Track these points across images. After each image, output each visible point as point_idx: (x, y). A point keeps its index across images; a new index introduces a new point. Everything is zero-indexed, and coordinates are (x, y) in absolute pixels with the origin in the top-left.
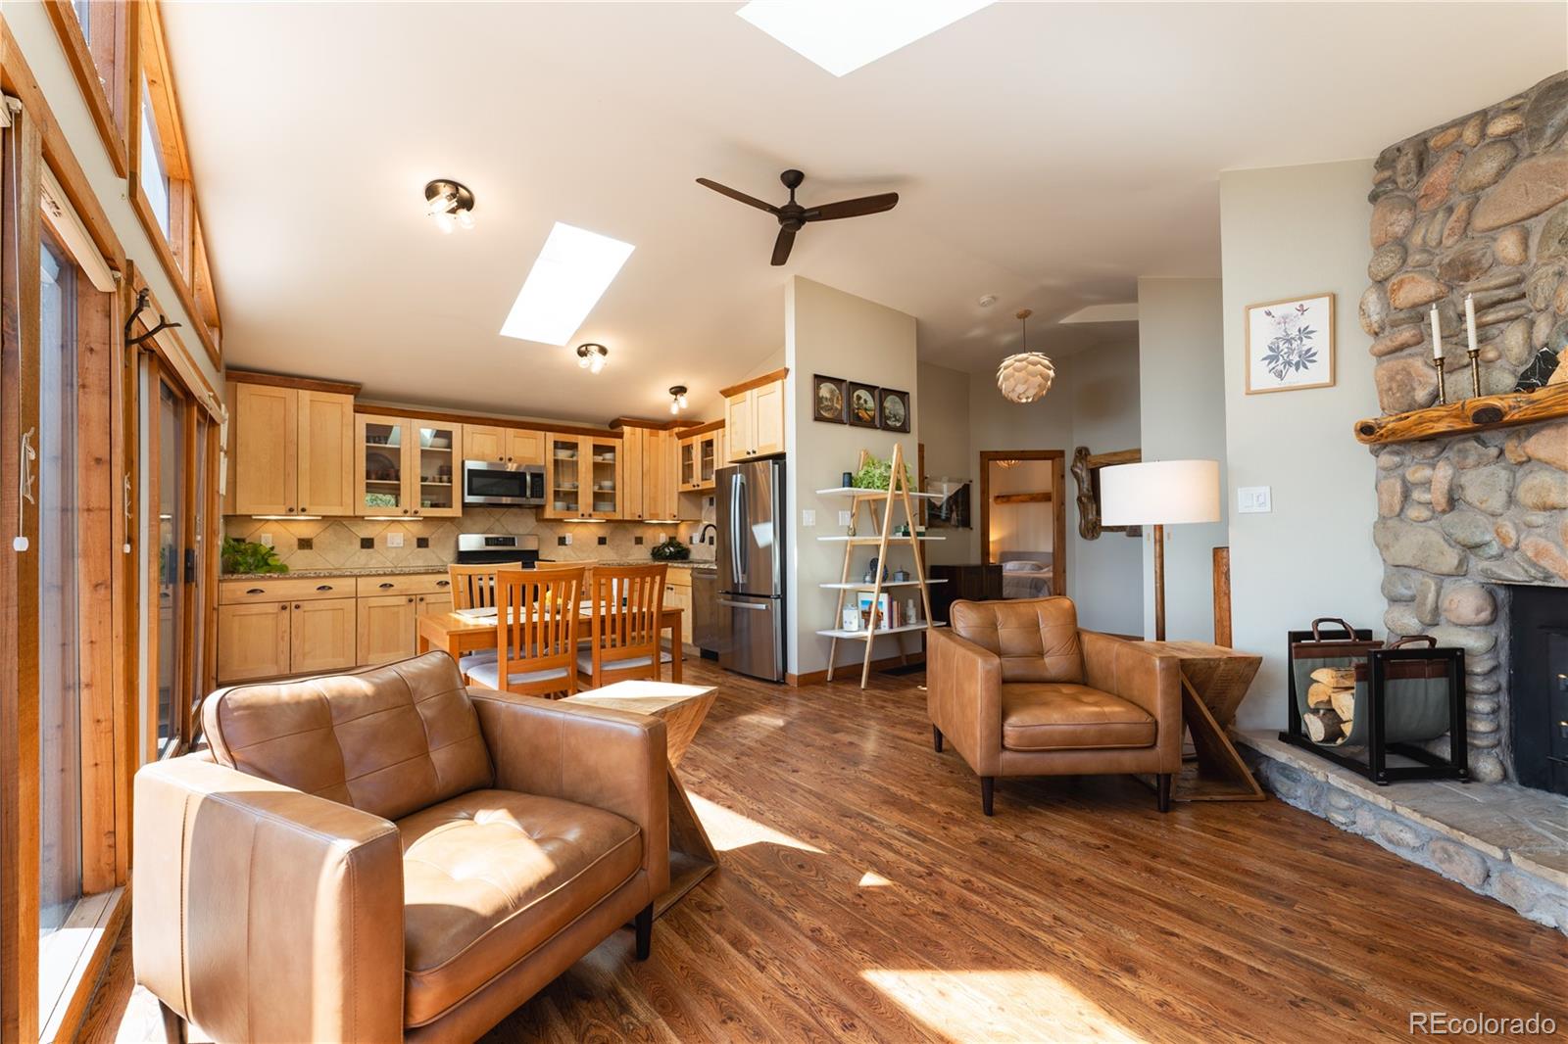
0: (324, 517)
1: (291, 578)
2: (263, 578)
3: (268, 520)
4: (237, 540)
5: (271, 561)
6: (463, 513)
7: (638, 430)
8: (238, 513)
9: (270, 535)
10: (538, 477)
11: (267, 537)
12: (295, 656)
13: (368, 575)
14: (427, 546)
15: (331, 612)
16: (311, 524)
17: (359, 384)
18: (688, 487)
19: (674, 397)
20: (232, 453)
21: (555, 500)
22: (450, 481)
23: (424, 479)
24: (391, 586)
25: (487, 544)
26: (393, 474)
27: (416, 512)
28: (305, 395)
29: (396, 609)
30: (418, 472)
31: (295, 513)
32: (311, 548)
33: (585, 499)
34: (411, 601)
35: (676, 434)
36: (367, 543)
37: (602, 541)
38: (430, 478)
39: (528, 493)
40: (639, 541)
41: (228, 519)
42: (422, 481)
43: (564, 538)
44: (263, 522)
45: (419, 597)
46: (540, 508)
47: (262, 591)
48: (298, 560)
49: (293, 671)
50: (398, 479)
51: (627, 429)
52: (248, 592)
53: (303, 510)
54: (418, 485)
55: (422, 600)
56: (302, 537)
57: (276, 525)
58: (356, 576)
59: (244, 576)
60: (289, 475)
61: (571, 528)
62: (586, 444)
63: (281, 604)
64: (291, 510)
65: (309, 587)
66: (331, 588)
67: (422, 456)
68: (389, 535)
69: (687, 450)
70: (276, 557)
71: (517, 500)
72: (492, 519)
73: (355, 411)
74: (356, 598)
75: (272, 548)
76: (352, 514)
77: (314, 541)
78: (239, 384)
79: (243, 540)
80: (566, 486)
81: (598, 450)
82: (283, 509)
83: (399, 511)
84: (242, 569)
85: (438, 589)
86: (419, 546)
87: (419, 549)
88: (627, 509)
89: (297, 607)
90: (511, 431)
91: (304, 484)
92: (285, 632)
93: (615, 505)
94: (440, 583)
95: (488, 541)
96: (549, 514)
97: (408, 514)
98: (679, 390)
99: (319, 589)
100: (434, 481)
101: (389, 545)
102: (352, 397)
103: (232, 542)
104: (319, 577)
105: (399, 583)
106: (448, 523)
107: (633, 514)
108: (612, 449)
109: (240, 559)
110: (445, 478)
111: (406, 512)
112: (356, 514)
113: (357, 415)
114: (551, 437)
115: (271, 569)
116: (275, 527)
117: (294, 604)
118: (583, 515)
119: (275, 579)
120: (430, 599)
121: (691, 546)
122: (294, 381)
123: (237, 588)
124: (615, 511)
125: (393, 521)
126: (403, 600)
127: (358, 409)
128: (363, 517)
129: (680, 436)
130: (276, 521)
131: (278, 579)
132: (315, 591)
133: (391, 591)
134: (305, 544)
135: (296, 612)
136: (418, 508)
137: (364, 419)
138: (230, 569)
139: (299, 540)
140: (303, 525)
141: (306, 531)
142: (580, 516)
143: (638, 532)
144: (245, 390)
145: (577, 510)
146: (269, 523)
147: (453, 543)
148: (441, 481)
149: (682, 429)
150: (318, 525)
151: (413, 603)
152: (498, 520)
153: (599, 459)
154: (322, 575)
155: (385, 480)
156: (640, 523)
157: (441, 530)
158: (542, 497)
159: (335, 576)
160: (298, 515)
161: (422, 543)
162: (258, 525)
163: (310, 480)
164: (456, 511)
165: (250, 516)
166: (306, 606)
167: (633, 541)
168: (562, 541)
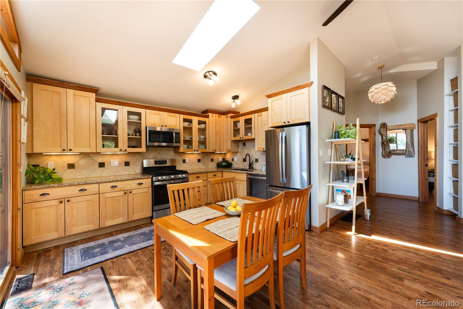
0: (80, 153)
1: (65, 186)
2: (49, 187)
3: (52, 155)
4: (34, 166)
5: (53, 176)
6: (146, 150)
7: (214, 115)
8: (34, 152)
9: (53, 163)
10: (178, 134)
11: (50, 163)
12: (68, 226)
13: (105, 182)
14: (129, 165)
15: (86, 202)
16: (74, 157)
17: (98, 88)
18: (238, 138)
19: (233, 100)
20: (30, 120)
21: (184, 144)
22: (140, 135)
23: (129, 135)
24: (116, 186)
25: (156, 164)
26: (114, 132)
27: (126, 150)
28: (71, 92)
29: (119, 198)
30: (126, 131)
31: (66, 151)
32: (74, 168)
33: (195, 143)
34: (125, 193)
35: (230, 116)
36: (102, 165)
37: (199, 161)
38: (131, 134)
39: (174, 141)
40: (212, 160)
41: (29, 155)
42: (128, 136)
43: (185, 160)
44: (49, 156)
45: (129, 191)
46: (178, 147)
47: (48, 194)
48: (68, 176)
49: (67, 235)
50: (117, 135)
51: (210, 114)
52: (40, 195)
53: (70, 150)
54: (126, 137)
55: (131, 192)
56: (70, 163)
57: (55, 157)
58: (99, 183)
59: (38, 187)
60: (62, 132)
61: (187, 156)
62: (195, 120)
63: (59, 200)
64: (64, 150)
65: (75, 190)
66: (86, 190)
67: (128, 124)
68: (112, 160)
69: (235, 123)
70: (56, 174)
71: (170, 144)
72: (157, 152)
73: (96, 101)
74: (99, 194)
75: (54, 169)
76: (95, 152)
77: (76, 165)
78: (34, 84)
79: (38, 166)
80: (188, 138)
81: (200, 123)
82: (60, 150)
83: (117, 150)
84: (37, 182)
85: (138, 186)
86: (126, 165)
87: (126, 167)
88: (210, 148)
89: (68, 201)
90: (166, 114)
91: (71, 136)
92: (62, 214)
93: (206, 146)
94: (139, 184)
95: (156, 162)
96: (181, 150)
97: (122, 151)
98: (236, 97)
99: (80, 191)
100: (133, 136)
101: (112, 165)
102: (95, 94)
103: (32, 167)
104: (80, 185)
105: (120, 185)
106: (138, 155)
107: (213, 150)
108: (204, 123)
109: (36, 176)
110: (138, 134)
111: (121, 150)
112: (97, 152)
113: (97, 103)
114: (182, 117)
115: (54, 181)
116: (55, 158)
117: (66, 200)
118: (194, 150)
119: (56, 187)
120: (134, 192)
121: (233, 162)
122: (65, 84)
123: (34, 193)
124: (206, 148)
125: (114, 154)
126: (122, 193)
127: (97, 100)
128: (100, 153)
129: (232, 117)
130: (56, 155)
131: (58, 187)
132: (77, 192)
133: (116, 189)
134: (71, 166)
135: (67, 204)
136: (126, 148)
137: (100, 105)
138: (31, 182)
139: (68, 164)
140: (70, 157)
141: (71, 160)
142: (193, 151)
143: (212, 157)
144: (37, 87)
145: (192, 148)
146: (52, 157)
147: (140, 164)
148: (136, 136)
149: (232, 115)
150: (78, 157)
151: (127, 194)
152: (159, 153)
153: (200, 126)
154: (82, 183)
155: (111, 135)
156: (213, 153)
157: (135, 158)
158: (179, 143)
159: (88, 184)
160: (67, 152)
161: (127, 164)
162: (46, 158)
163: (74, 135)
164: (143, 149)
165: (42, 153)
166: (73, 200)
167: (210, 160)
168: (184, 161)
